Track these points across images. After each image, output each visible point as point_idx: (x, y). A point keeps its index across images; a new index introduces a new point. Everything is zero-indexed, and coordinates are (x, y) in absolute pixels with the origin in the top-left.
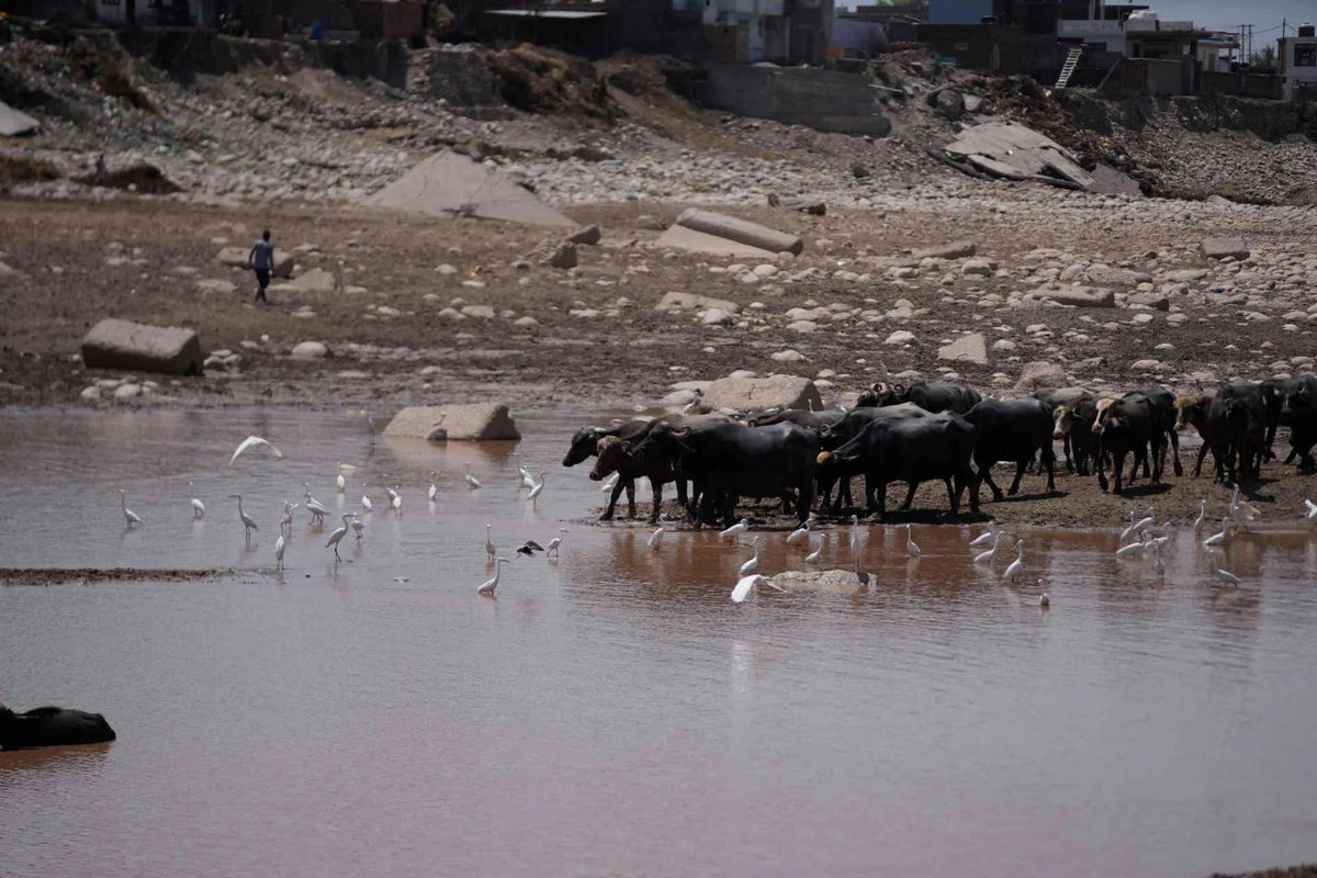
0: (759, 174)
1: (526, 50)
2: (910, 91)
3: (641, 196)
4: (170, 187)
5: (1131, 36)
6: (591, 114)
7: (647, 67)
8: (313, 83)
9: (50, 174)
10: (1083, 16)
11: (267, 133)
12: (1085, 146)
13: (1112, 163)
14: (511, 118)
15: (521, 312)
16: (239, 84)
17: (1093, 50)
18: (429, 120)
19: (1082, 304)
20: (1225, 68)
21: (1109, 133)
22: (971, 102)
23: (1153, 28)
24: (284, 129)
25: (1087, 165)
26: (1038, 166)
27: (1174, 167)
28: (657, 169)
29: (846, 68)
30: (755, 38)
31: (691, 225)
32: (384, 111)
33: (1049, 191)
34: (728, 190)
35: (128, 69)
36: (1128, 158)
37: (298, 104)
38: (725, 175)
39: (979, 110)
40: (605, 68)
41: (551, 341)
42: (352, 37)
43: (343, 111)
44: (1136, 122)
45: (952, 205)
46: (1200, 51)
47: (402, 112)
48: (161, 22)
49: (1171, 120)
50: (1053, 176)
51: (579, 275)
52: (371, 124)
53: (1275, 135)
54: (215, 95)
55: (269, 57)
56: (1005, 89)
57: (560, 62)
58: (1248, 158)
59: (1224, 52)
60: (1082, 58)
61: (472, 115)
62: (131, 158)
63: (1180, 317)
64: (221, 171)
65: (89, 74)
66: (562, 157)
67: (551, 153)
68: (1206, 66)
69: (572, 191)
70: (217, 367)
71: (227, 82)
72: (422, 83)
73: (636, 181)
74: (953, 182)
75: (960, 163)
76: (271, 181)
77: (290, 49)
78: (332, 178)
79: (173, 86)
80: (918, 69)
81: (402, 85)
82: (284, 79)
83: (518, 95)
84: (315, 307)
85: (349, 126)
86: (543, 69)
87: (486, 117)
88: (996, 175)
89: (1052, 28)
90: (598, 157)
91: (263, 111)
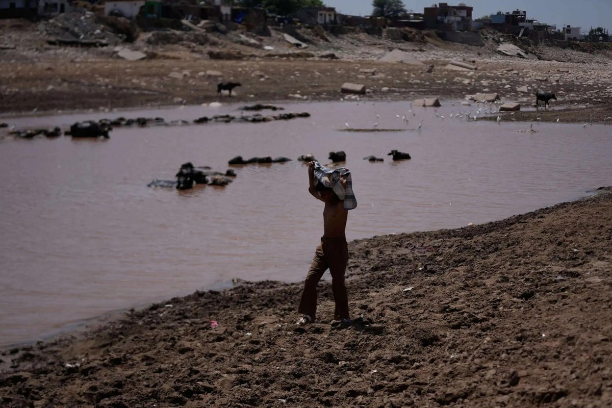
0: (458, 54)
1: (407, 28)
2: (488, 37)
3: (435, 59)
4: (337, 58)
5: (534, 26)
6: (421, 42)
7: (433, 32)
8: (363, 36)
9: (313, 56)
10: (524, 22)
11: (354, 47)
12: (526, 49)
13: (531, 53)
14: (404, 43)
15: (426, 82)
16: (348, 37)
17: (526, 29)
18: (387, 43)
19: (541, 80)
20: (553, 33)
21: (530, 46)
22: (502, 39)
23: (538, 25)
24: (357, 46)
25: (526, 53)
26: (516, 53)
27: (544, 54)
28: (436, 53)
29: (475, 32)
30: (455, 25)
31: (453, 64)
32: (378, 41)
33: (519, 59)
34: (452, 58)
35: (325, 33)
36: (535, 52)
37: (360, 40)
38: (451, 54)
39: (503, 41)
40: (424, 32)
41: (434, 87)
42: (371, 26)
43: (369, 42)
44: (536, 44)
45: (500, 61)
46: (548, 29)
47: (381, 42)
48: (331, 24)
49: (543, 44)
50: (519, 55)
51: (434, 74)
52: (375, 44)
53: (564, 48)
54: (343, 39)
55: (353, 31)
56: (508, 37)
57: (414, 31)
58: (559, 52)
59: (553, 30)
60: (524, 31)
61: (396, 42)
62: (328, 52)
63: (562, 83)
64: (346, 54)
65: (317, 35)
66: (416, 51)
67: (414, 50)
68: (549, 33)
69: (420, 58)
70: (368, 92)
71: (345, 36)
72: (385, 36)
73: (432, 56)
74: (499, 56)
75: (500, 52)
76: (357, 56)
77: (358, 29)
78: (369, 56)
79: (334, 37)
80: (490, 32)
81: (381, 36)
82: (357, 35)
83: (405, 38)
84: (383, 80)
85: (371, 45)
86: (411, 32)
87: (399, 43)
88: (507, 55)
89: (517, 24)
90: (423, 51)
91: (353, 42)
